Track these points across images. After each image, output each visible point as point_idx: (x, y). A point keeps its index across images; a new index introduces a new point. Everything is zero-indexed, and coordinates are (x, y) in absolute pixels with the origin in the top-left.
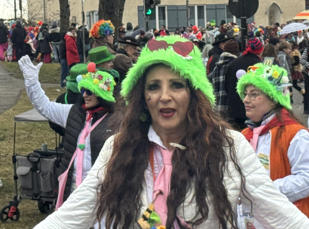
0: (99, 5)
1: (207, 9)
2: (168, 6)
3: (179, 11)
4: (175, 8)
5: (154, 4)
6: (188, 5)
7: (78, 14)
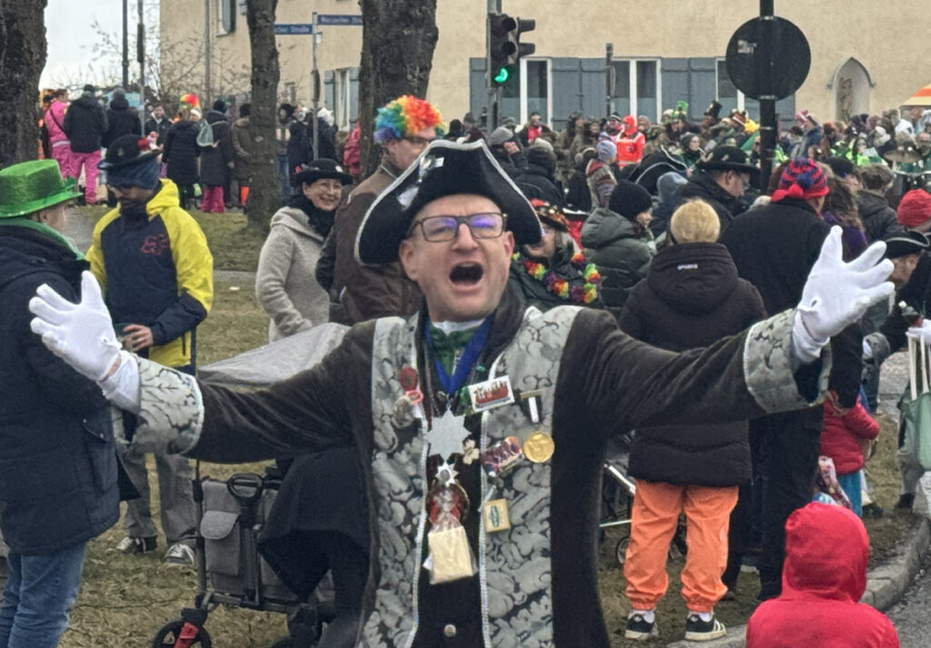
0: (363, 55)
1: (663, 70)
2: (554, 60)
3: (585, 76)
4: (575, 67)
5: (516, 54)
6: (613, 59)
7: (301, 78)
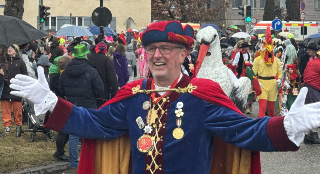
1: (84, 20)
2: (58, 17)
3: (65, 21)
4: (63, 18)
6: (72, 17)
